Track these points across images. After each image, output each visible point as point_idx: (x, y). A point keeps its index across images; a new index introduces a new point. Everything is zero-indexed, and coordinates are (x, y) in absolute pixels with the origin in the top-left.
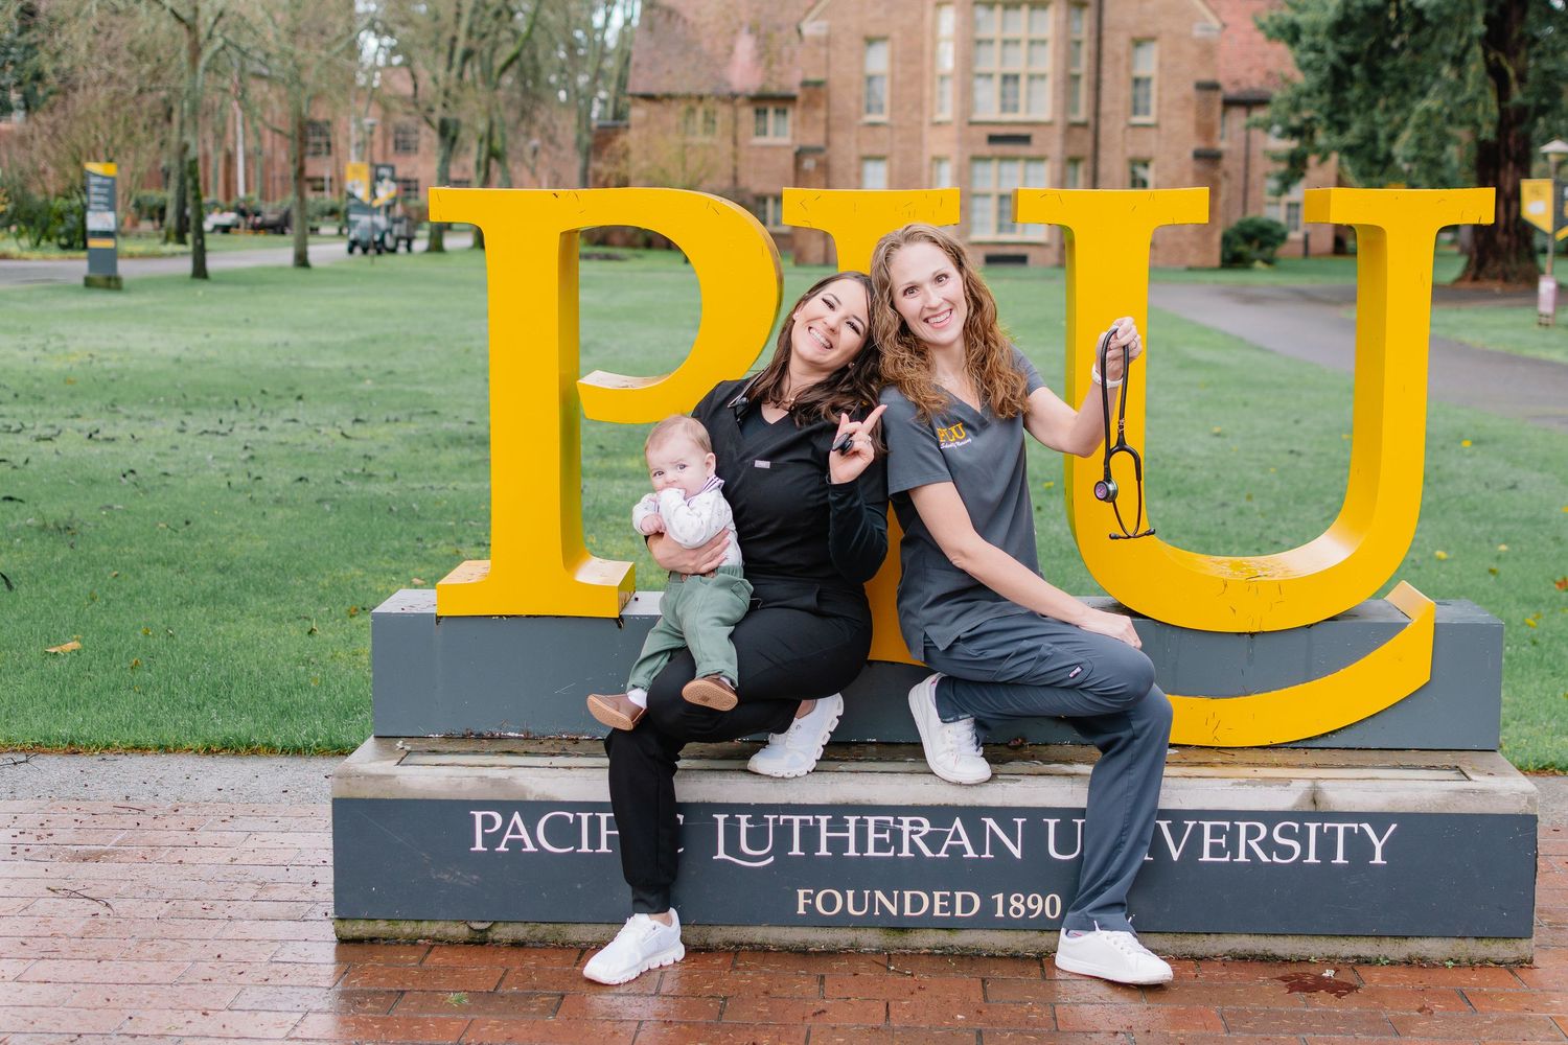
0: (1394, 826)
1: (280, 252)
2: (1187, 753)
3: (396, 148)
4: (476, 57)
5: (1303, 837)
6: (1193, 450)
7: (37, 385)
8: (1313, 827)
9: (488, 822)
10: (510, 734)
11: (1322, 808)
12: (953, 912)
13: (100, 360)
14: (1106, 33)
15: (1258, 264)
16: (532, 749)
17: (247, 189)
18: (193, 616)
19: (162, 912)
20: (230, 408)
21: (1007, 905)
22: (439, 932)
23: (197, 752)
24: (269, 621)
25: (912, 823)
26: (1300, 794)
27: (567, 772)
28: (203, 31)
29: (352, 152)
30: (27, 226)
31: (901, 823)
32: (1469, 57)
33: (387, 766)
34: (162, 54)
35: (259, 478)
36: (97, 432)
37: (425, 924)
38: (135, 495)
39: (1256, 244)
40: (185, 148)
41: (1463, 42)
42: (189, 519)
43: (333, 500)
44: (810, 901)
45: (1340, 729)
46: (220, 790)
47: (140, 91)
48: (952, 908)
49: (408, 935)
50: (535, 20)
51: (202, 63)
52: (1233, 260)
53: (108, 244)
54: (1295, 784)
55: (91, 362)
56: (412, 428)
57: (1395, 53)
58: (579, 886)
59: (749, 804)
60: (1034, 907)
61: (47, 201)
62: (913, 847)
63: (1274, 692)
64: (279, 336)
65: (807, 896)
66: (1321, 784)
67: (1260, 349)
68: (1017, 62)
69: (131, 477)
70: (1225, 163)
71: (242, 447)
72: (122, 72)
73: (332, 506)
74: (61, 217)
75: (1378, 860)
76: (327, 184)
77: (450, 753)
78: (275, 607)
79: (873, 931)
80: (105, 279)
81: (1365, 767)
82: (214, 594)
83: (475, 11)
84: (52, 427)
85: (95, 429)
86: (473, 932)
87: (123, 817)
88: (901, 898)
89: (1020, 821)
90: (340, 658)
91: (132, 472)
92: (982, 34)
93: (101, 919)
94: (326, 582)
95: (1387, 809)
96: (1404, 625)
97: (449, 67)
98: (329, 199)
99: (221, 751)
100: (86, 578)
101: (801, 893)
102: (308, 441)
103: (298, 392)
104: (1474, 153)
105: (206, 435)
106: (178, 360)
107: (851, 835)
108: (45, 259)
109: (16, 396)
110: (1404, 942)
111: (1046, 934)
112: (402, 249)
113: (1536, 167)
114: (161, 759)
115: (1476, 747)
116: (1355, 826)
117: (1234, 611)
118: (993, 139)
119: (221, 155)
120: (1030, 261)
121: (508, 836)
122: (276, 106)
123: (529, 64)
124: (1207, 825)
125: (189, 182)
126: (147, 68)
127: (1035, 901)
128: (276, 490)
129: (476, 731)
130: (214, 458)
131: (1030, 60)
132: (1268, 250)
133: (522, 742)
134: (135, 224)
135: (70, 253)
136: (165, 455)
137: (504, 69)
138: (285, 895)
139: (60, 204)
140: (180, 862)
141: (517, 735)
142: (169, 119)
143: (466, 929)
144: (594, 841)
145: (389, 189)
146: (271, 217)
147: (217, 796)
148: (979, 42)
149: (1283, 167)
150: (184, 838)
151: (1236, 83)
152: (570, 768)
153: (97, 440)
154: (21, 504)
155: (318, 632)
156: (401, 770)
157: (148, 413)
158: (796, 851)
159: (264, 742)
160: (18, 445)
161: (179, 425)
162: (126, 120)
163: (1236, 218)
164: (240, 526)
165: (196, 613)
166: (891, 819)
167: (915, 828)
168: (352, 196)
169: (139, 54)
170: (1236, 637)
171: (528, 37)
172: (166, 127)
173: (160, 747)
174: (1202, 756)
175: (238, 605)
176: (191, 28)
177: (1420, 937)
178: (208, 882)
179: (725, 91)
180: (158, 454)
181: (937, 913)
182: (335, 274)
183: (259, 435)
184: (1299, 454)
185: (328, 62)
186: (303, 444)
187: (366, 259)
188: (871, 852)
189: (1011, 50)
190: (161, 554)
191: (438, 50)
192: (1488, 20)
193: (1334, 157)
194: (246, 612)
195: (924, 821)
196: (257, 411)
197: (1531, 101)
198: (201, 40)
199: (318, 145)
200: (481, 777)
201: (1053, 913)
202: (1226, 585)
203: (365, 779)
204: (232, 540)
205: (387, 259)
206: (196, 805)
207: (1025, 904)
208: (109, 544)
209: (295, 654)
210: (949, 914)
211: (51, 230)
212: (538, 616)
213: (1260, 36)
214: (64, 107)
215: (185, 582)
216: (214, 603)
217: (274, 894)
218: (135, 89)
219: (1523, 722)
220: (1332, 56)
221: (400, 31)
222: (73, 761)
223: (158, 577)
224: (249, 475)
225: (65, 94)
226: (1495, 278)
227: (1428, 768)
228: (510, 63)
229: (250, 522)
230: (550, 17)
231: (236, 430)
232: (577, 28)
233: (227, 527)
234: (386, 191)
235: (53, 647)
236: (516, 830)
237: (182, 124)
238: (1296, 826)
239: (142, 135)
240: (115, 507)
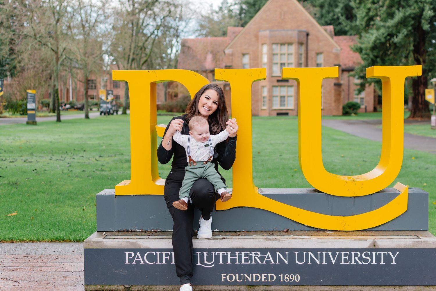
0: (398, 252)
1: (81, 115)
2: (336, 233)
3: (114, 87)
4: (135, 61)
5: (371, 256)
6: (336, 161)
7: (11, 149)
8: (374, 253)
9: (130, 255)
10: (137, 230)
11: (377, 247)
12: (268, 280)
13: (29, 142)
14: (309, 52)
15: (353, 115)
16: (143, 234)
17: (73, 98)
18: (50, 206)
19: (34, 285)
20: (65, 154)
21: (284, 278)
22: (115, 288)
23: (48, 242)
24: (72, 207)
25: (255, 254)
26: (370, 243)
27: (153, 240)
28: (60, 53)
29: (102, 88)
30: (11, 109)
31: (252, 254)
32: (409, 56)
33: (100, 239)
34: (49, 60)
35: (72, 171)
36: (27, 160)
37: (111, 286)
38: (36, 175)
39: (352, 109)
40: (55, 86)
41: (408, 52)
42: (51, 181)
43: (92, 176)
44: (225, 278)
45: (381, 225)
46: (54, 252)
47: (43, 71)
48: (267, 279)
49: (106, 289)
50: (152, 50)
51: (60, 62)
52: (346, 113)
53: (33, 112)
54: (368, 240)
55: (27, 143)
56: (116, 158)
57: (389, 56)
58: (157, 274)
59: (207, 249)
60: (292, 278)
61: (17, 102)
62: (256, 260)
63: (361, 214)
64: (79, 136)
65: (224, 276)
66: (376, 240)
67: (354, 136)
68: (284, 60)
69: (35, 171)
70: (343, 87)
71: (67, 163)
72: (37, 66)
73: (92, 178)
74: (21, 106)
75: (394, 263)
76: (95, 97)
77: (119, 235)
78: (74, 203)
79: (244, 286)
80: (32, 122)
81: (389, 236)
82: (56, 200)
83: (135, 48)
84: (15, 159)
85: (26, 159)
86: (125, 288)
87: (25, 259)
88: (252, 276)
89: (287, 253)
90: (91, 216)
91: (36, 170)
92: (275, 52)
93: (16, 287)
94: (89, 197)
95: (396, 247)
96: (399, 194)
97: (128, 63)
98: (95, 101)
99: (55, 241)
100: (20, 196)
101: (223, 275)
102: (86, 161)
103: (84, 149)
104: (412, 82)
105: (57, 161)
106: (51, 142)
107: (237, 257)
108: (16, 117)
109: (5, 151)
110: (402, 287)
111: (296, 286)
112: (115, 114)
113: (429, 86)
114: (38, 244)
115: (421, 230)
116: (387, 252)
117: (349, 190)
118: (278, 81)
119: (66, 90)
120: (289, 114)
121: (136, 259)
122: (80, 75)
123: (150, 63)
124: (343, 253)
125: (56, 95)
126: (44, 64)
127: (292, 277)
128: (76, 174)
129: (127, 229)
130: (59, 166)
131: (288, 59)
132: (355, 111)
133: (140, 232)
134: (42, 108)
135: (23, 116)
136: (45, 165)
137: (143, 64)
138: (71, 279)
139: (20, 102)
140: (41, 271)
141: (139, 230)
142: (51, 78)
143: (124, 287)
144: (161, 260)
145: (111, 97)
146: (79, 106)
147: (53, 253)
148: (274, 54)
149: (359, 87)
150: (42, 264)
151: (345, 65)
152: (154, 239)
153: (27, 162)
154: (3, 178)
155: (86, 210)
156: (104, 240)
157: (42, 155)
158: (221, 262)
159: (68, 238)
160: (4, 164)
161: (50, 158)
162: (39, 79)
163: (346, 102)
164: (65, 183)
165: (51, 205)
166: (249, 252)
167: (256, 255)
168: (101, 99)
169: (42, 60)
170: (350, 198)
171: (150, 56)
172: (50, 81)
173: (38, 240)
174: (340, 233)
175: (63, 203)
176: (56, 53)
177: (407, 286)
178: (48, 276)
179: (204, 69)
180: (44, 165)
181: (263, 280)
182: (96, 120)
183: (72, 160)
184: (366, 161)
185: (95, 62)
186: (85, 162)
187: (105, 117)
188: (243, 262)
189: (283, 57)
190: (42, 190)
191: (125, 59)
192: (414, 46)
193: (373, 84)
194: (65, 205)
195: (259, 253)
196: (72, 154)
197: (427, 68)
198: (59, 56)
199: (92, 86)
200: (128, 242)
201: (297, 280)
202: (346, 183)
203: (94, 242)
204: (63, 186)
205: (111, 117)
206: (47, 256)
207: (289, 277)
208: (27, 187)
209: (79, 215)
210: (266, 281)
211: (18, 109)
212: (145, 195)
213: (352, 52)
214: (22, 76)
215: (48, 197)
216: (56, 202)
217: (68, 279)
218: (41, 70)
219: (434, 229)
220: (371, 56)
221: (114, 54)
222: (12, 245)
223: (40, 196)
224: (69, 170)
225: (22, 72)
226: (419, 117)
227: (408, 235)
228: (145, 62)
229: (68, 182)
230: (156, 50)
231: (66, 159)
232: (164, 53)
233: (61, 183)
234: (110, 98)
235: (9, 214)
236: (138, 257)
237: (54, 80)
238: (369, 253)
239: (43, 83)
240: (30, 178)
